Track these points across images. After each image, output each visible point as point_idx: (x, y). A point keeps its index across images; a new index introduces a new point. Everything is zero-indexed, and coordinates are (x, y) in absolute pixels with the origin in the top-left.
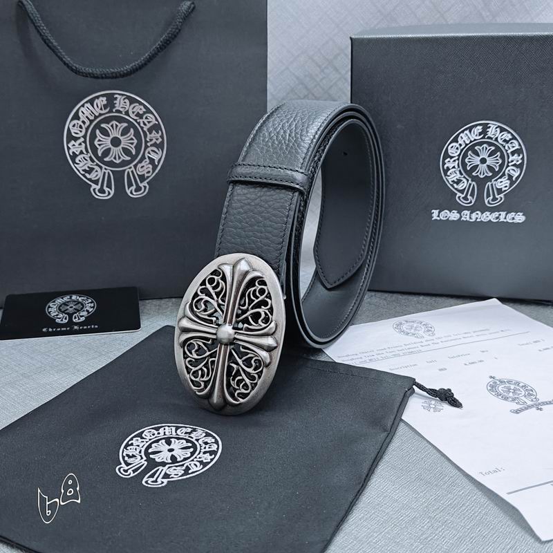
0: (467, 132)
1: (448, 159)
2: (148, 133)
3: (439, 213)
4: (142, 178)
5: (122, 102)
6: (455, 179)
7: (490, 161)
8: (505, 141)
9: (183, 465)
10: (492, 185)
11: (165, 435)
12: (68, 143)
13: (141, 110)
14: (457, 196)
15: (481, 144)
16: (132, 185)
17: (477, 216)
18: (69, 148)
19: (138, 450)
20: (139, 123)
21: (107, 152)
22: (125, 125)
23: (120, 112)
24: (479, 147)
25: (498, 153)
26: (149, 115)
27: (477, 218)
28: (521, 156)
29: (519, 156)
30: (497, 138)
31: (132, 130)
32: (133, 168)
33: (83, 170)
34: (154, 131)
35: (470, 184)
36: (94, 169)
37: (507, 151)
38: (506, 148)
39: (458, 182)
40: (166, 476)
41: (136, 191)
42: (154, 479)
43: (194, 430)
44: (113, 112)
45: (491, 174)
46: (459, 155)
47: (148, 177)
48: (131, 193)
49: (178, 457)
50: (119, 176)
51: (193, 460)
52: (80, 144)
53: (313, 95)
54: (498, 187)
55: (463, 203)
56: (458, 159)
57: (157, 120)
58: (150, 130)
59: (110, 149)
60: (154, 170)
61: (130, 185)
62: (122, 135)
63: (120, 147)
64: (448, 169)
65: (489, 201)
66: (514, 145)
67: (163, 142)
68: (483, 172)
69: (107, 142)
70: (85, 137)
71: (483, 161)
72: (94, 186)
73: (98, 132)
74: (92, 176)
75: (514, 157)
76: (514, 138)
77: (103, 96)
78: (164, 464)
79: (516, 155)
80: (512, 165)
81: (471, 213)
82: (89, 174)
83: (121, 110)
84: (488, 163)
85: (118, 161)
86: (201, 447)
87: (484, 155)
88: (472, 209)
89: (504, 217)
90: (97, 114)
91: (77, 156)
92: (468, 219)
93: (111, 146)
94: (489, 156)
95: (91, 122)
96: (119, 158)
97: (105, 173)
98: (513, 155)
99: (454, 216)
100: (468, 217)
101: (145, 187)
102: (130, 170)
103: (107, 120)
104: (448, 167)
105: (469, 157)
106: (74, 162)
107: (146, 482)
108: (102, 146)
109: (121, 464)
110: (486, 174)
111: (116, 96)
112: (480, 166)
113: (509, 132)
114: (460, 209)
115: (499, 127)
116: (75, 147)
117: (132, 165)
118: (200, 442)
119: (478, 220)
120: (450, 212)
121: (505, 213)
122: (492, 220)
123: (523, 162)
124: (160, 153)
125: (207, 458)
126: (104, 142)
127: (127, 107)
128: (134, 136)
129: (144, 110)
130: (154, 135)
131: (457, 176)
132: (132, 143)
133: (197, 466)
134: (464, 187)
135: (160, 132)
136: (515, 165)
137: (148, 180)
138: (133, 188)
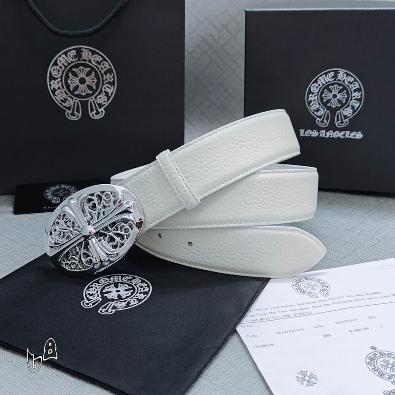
0: (324, 76)
1: (311, 95)
2: (104, 75)
3: (305, 131)
4: (100, 106)
5: (87, 54)
6: (315, 108)
7: (339, 96)
8: (349, 82)
9: (125, 301)
10: (340, 112)
11: (114, 281)
12: (50, 81)
13: (100, 59)
14: (317, 120)
15: (333, 84)
16: (93, 110)
18: (50, 85)
19: (96, 291)
20: (98, 68)
22: (89, 69)
23: (85, 60)
24: (332, 86)
25: (345, 91)
26: (105, 62)
27: (330, 135)
28: (360, 93)
30: (344, 80)
31: (93, 73)
32: (94, 99)
33: (60, 100)
34: (108, 74)
35: (326, 112)
36: (67, 99)
37: (351, 89)
38: (350, 87)
39: (318, 110)
40: (114, 308)
41: (96, 115)
42: (106, 309)
43: (134, 278)
44: (80, 61)
45: (339, 105)
46: (318, 92)
47: (104, 105)
48: (93, 116)
49: (122, 296)
51: (132, 298)
52: (58, 82)
53: (213, 49)
54: (345, 114)
55: (321, 125)
56: (318, 95)
57: (110, 66)
58: (106, 73)
59: (78, 86)
60: (108, 100)
62: (87, 76)
63: (85, 85)
64: (311, 101)
65: (338, 124)
66: (356, 85)
67: (114, 81)
68: (334, 103)
69: (76, 81)
70: (61, 77)
71: (335, 96)
72: (68, 111)
73: (70, 74)
74: (66, 104)
75: (355, 94)
77: (73, 49)
78: (113, 300)
79: (357, 92)
80: (354, 99)
81: (326, 132)
82: (64, 103)
83: (86, 59)
84: (338, 98)
85: (84, 94)
86: (138, 289)
87: (335, 92)
88: (327, 129)
89: (348, 134)
90: (70, 62)
91: (56, 90)
92: (324, 136)
93: (79, 84)
94: (339, 93)
95: (66, 67)
96: (85, 92)
97: (75, 102)
98: (355, 92)
99: (314, 134)
100: (324, 134)
101: (102, 112)
102: (92, 101)
103: (76, 66)
104: (310, 100)
105: (325, 93)
106: (54, 95)
107: (101, 311)
108: (73, 84)
109: (84, 300)
110: (336, 105)
111: (83, 49)
113: (352, 76)
114: (319, 129)
115: (345, 73)
117: (93, 97)
118: (138, 286)
119: (331, 137)
120: (312, 131)
121: (349, 132)
122: (341, 137)
123: (362, 97)
124: (112, 89)
125: (142, 296)
126: (74, 82)
127: (90, 57)
128: (95, 77)
129: (102, 59)
130: (108, 76)
131: (316, 106)
132: (93, 82)
133: (135, 301)
134: (321, 114)
135: (112, 74)
136: (356, 99)
137: (104, 107)
138: (94, 112)
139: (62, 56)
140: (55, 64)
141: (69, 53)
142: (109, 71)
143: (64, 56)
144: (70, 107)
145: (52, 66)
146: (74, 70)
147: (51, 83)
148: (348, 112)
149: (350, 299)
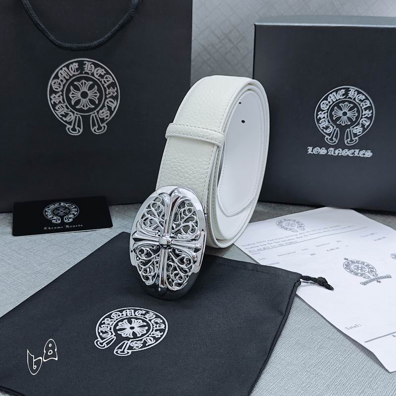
0: (334, 93)
1: (320, 112)
2: (107, 88)
3: (313, 149)
4: (103, 120)
5: (89, 66)
6: (324, 126)
7: (349, 114)
8: (360, 100)
9: (141, 340)
10: (350, 131)
11: (127, 316)
12: (50, 95)
13: (103, 72)
14: (326, 137)
15: (343, 102)
18: (51, 99)
19: (109, 328)
20: (101, 82)
21: (78, 102)
22: (91, 83)
23: (88, 74)
24: (342, 104)
25: (355, 109)
26: (108, 76)
27: (339, 153)
28: (371, 112)
30: (355, 98)
31: (96, 87)
32: (96, 114)
33: (61, 115)
34: (112, 88)
35: (335, 130)
36: (68, 114)
37: (361, 107)
38: (361, 105)
39: (327, 128)
40: (130, 348)
41: (98, 130)
42: (122, 350)
43: (147, 312)
44: (83, 74)
45: (349, 123)
46: (328, 109)
48: (95, 131)
49: (138, 334)
50: (86, 119)
51: (148, 336)
52: (59, 96)
54: (355, 132)
55: (329, 142)
56: (327, 112)
57: (113, 79)
58: (109, 87)
59: (80, 100)
60: (111, 115)
61: (94, 125)
62: (89, 90)
63: (87, 99)
64: (320, 119)
65: (347, 142)
66: (366, 103)
67: (117, 95)
68: (344, 121)
69: (78, 95)
70: (62, 91)
71: (345, 114)
72: (68, 126)
73: (72, 88)
74: (67, 119)
75: (366, 112)
76: (367, 98)
77: (75, 62)
78: (128, 339)
79: (367, 110)
81: (335, 150)
82: (65, 117)
83: (89, 72)
84: (348, 116)
85: (85, 109)
86: (153, 326)
87: (346, 110)
88: (336, 147)
89: (358, 153)
90: (71, 75)
91: (57, 104)
92: (333, 154)
93: (81, 98)
94: (349, 111)
95: (67, 80)
96: (87, 106)
97: (76, 117)
99: (323, 151)
100: (333, 152)
101: (104, 127)
102: (94, 115)
103: (78, 79)
104: (320, 117)
105: (335, 111)
106: (54, 109)
107: (117, 352)
108: (74, 98)
109: (98, 338)
110: (346, 123)
111: (85, 62)
113: (363, 94)
114: (327, 147)
115: (356, 90)
116: (55, 98)
117: (95, 111)
118: (152, 321)
120: (320, 148)
121: (359, 150)
122: (349, 155)
123: (372, 115)
124: (115, 103)
125: (158, 334)
126: (75, 96)
127: (93, 70)
128: (97, 90)
129: (105, 72)
130: (111, 89)
131: (326, 124)
132: (96, 96)
133: (151, 341)
134: (331, 131)
135: (116, 88)
136: (366, 117)
137: (107, 122)
138: (96, 127)
139: (64, 69)
140: (57, 77)
141: (71, 66)
142: (113, 85)
143: (65, 69)
144: (72, 121)
145: (53, 79)
146: (75, 83)
147: (52, 97)
148: (358, 130)
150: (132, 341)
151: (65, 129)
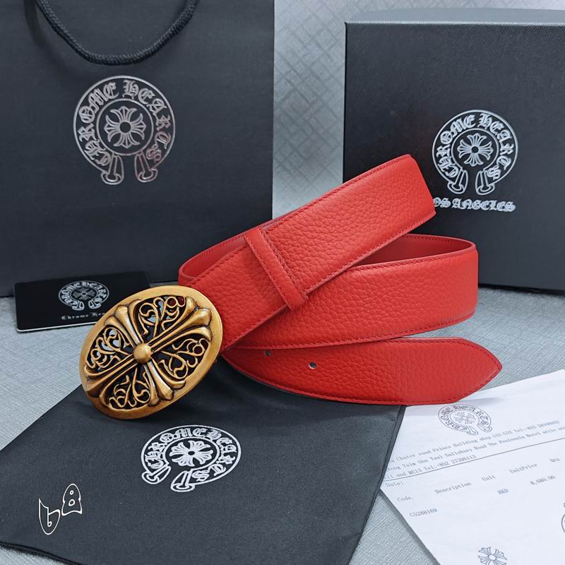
0: (460, 120)
1: (441, 147)
2: (157, 117)
4: (152, 163)
5: (131, 87)
6: (446, 167)
7: (481, 150)
8: (497, 130)
9: (207, 469)
10: (483, 174)
11: (181, 437)
12: (77, 129)
13: (150, 95)
14: (449, 184)
15: (473, 133)
16: (142, 170)
17: (468, 204)
18: (78, 135)
19: (159, 455)
20: (148, 108)
21: (116, 138)
22: (135, 110)
23: (130, 97)
24: (471, 136)
25: (490, 143)
26: (158, 100)
27: (468, 206)
28: (512, 146)
29: (511, 145)
30: (489, 127)
31: (141, 115)
32: (142, 154)
33: (93, 157)
34: (163, 116)
35: (462, 173)
36: (103, 155)
37: (498, 140)
38: (498, 138)
39: (450, 170)
40: (193, 480)
41: (145, 176)
42: (182, 484)
43: (209, 430)
44: (122, 97)
45: (482, 163)
46: (451, 144)
48: (141, 178)
49: (200, 461)
50: (128, 162)
51: (215, 463)
52: (90, 130)
54: (489, 176)
55: (454, 191)
56: (450, 147)
57: (166, 104)
58: (159, 115)
59: (119, 134)
60: (163, 155)
62: (131, 120)
63: (130, 133)
64: (440, 157)
65: (479, 190)
66: (506, 135)
67: (172, 126)
68: (474, 160)
69: (116, 127)
70: (94, 122)
71: (475, 150)
72: (104, 172)
73: (107, 117)
74: (102, 162)
75: (505, 147)
76: (506, 128)
77: (112, 81)
78: (188, 468)
79: (507, 145)
80: (504, 155)
81: (462, 201)
82: (99, 160)
83: (131, 95)
84: (479, 152)
85: (127, 147)
86: (220, 448)
87: (476, 144)
88: (463, 198)
89: (494, 205)
90: (106, 100)
91: (87, 142)
92: (459, 207)
93: (120, 131)
94: (481, 145)
95: (101, 107)
96: (129, 143)
97: (114, 159)
98: (505, 145)
99: (445, 203)
100: (459, 204)
101: (154, 172)
102: (139, 156)
103: (117, 106)
104: (440, 155)
105: (461, 145)
106: (84, 148)
107: (175, 487)
108: (111, 132)
110: (477, 163)
111: (126, 81)
112: (472, 154)
113: (501, 122)
114: (451, 197)
115: (491, 116)
116: (85, 133)
117: (141, 151)
118: (218, 442)
119: (469, 208)
120: (442, 199)
121: (496, 201)
123: (514, 152)
124: (169, 138)
125: (228, 460)
126: (113, 128)
127: (136, 93)
128: (143, 121)
129: (153, 95)
130: (162, 119)
131: (448, 164)
132: (141, 129)
133: (220, 469)
134: (455, 175)
135: (169, 117)
136: (506, 155)
137: (157, 165)
138: (143, 173)
139: (96, 91)
140: (86, 103)
141: (106, 86)
142: (165, 112)
143: (98, 91)
144: (108, 166)
145: (81, 106)
146: (112, 111)
147: (79, 132)
148: (494, 173)
149: (521, 434)
150: (194, 472)
151: (100, 176)
